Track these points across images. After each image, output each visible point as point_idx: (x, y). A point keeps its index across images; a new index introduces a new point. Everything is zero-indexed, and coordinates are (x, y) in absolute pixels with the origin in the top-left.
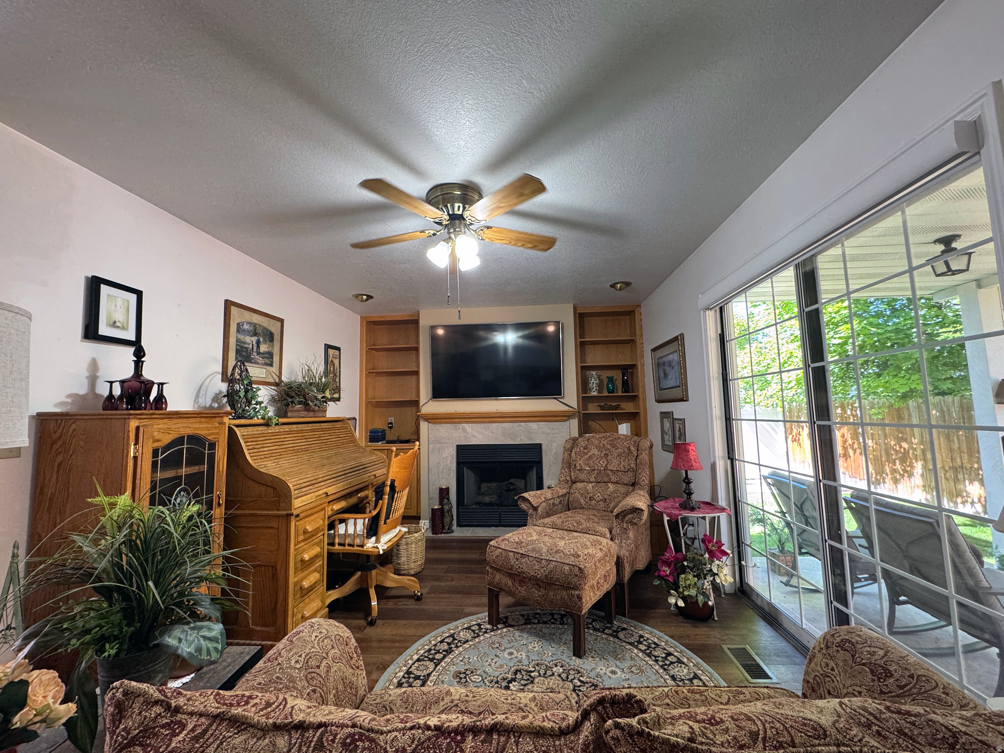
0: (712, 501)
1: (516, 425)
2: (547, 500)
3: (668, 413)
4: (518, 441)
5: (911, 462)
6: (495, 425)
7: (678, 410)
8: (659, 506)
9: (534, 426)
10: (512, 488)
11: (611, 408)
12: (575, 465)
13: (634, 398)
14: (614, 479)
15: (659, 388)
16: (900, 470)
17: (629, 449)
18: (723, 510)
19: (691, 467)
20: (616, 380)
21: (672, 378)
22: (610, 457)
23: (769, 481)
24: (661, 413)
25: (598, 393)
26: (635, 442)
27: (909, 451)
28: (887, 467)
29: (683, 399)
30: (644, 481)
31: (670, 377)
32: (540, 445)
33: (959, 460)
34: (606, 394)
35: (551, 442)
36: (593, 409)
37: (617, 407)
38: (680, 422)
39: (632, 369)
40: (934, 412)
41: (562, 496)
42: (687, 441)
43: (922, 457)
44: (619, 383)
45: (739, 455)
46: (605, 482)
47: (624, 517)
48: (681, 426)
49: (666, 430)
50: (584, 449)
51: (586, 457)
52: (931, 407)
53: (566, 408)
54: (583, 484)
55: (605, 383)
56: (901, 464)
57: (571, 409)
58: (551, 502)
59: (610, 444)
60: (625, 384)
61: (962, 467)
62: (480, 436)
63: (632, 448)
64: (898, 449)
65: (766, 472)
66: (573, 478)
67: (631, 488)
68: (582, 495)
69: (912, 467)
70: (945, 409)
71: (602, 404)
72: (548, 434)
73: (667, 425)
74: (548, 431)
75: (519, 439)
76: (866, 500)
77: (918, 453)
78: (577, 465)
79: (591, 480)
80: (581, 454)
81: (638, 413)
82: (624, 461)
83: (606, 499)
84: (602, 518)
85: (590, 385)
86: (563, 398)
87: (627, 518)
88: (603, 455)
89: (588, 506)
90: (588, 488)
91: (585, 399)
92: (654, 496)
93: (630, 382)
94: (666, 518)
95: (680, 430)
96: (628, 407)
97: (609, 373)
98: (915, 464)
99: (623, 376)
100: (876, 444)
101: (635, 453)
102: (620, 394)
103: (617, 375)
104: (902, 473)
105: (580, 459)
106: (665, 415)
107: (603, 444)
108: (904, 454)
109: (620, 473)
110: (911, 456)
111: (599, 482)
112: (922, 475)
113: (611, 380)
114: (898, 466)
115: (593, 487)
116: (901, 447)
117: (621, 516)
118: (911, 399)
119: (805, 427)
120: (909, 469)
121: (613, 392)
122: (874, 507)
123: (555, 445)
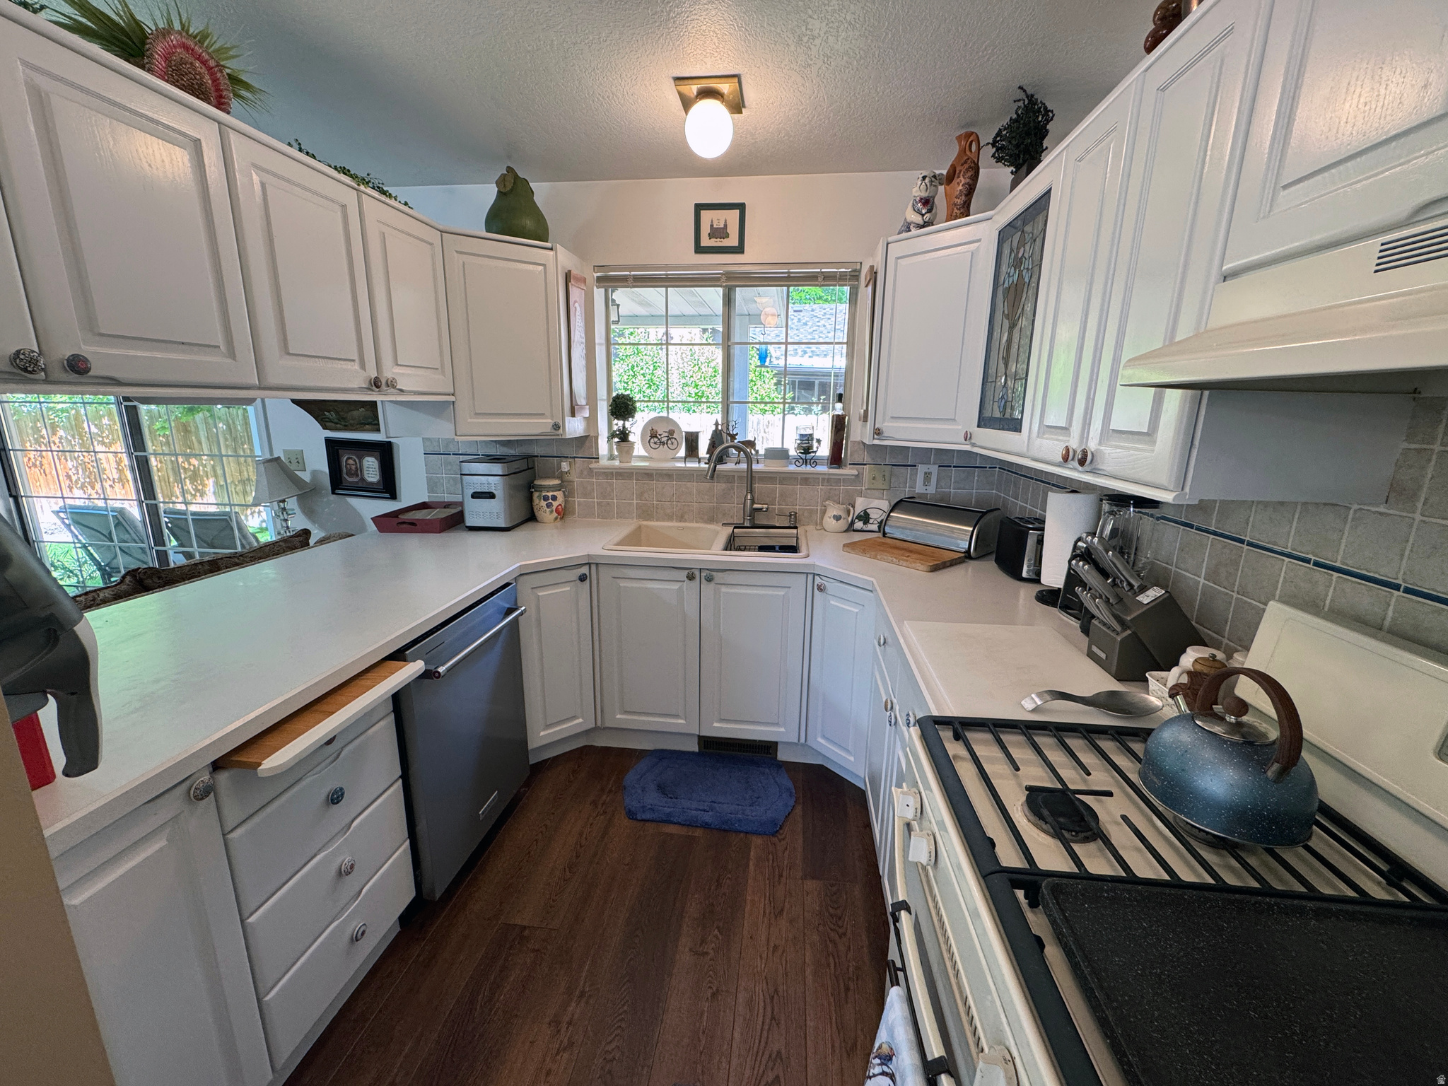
5: (202, 480)
16: (192, 490)
23: (62, 515)
27: (199, 468)
28: (176, 488)
33: (245, 473)
40: (221, 425)
43: (212, 473)
52: (217, 421)
56: (192, 483)
61: (249, 480)
64: (187, 466)
69: (204, 485)
70: (231, 422)
76: (185, 514)
77: (209, 470)
98: (206, 482)
100: (161, 462)
104: (193, 493)
108: (194, 471)
110: (201, 473)
112: (214, 493)
114: (188, 486)
116: (190, 464)
118: (198, 412)
120: (200, 487)
122: (190, 517)
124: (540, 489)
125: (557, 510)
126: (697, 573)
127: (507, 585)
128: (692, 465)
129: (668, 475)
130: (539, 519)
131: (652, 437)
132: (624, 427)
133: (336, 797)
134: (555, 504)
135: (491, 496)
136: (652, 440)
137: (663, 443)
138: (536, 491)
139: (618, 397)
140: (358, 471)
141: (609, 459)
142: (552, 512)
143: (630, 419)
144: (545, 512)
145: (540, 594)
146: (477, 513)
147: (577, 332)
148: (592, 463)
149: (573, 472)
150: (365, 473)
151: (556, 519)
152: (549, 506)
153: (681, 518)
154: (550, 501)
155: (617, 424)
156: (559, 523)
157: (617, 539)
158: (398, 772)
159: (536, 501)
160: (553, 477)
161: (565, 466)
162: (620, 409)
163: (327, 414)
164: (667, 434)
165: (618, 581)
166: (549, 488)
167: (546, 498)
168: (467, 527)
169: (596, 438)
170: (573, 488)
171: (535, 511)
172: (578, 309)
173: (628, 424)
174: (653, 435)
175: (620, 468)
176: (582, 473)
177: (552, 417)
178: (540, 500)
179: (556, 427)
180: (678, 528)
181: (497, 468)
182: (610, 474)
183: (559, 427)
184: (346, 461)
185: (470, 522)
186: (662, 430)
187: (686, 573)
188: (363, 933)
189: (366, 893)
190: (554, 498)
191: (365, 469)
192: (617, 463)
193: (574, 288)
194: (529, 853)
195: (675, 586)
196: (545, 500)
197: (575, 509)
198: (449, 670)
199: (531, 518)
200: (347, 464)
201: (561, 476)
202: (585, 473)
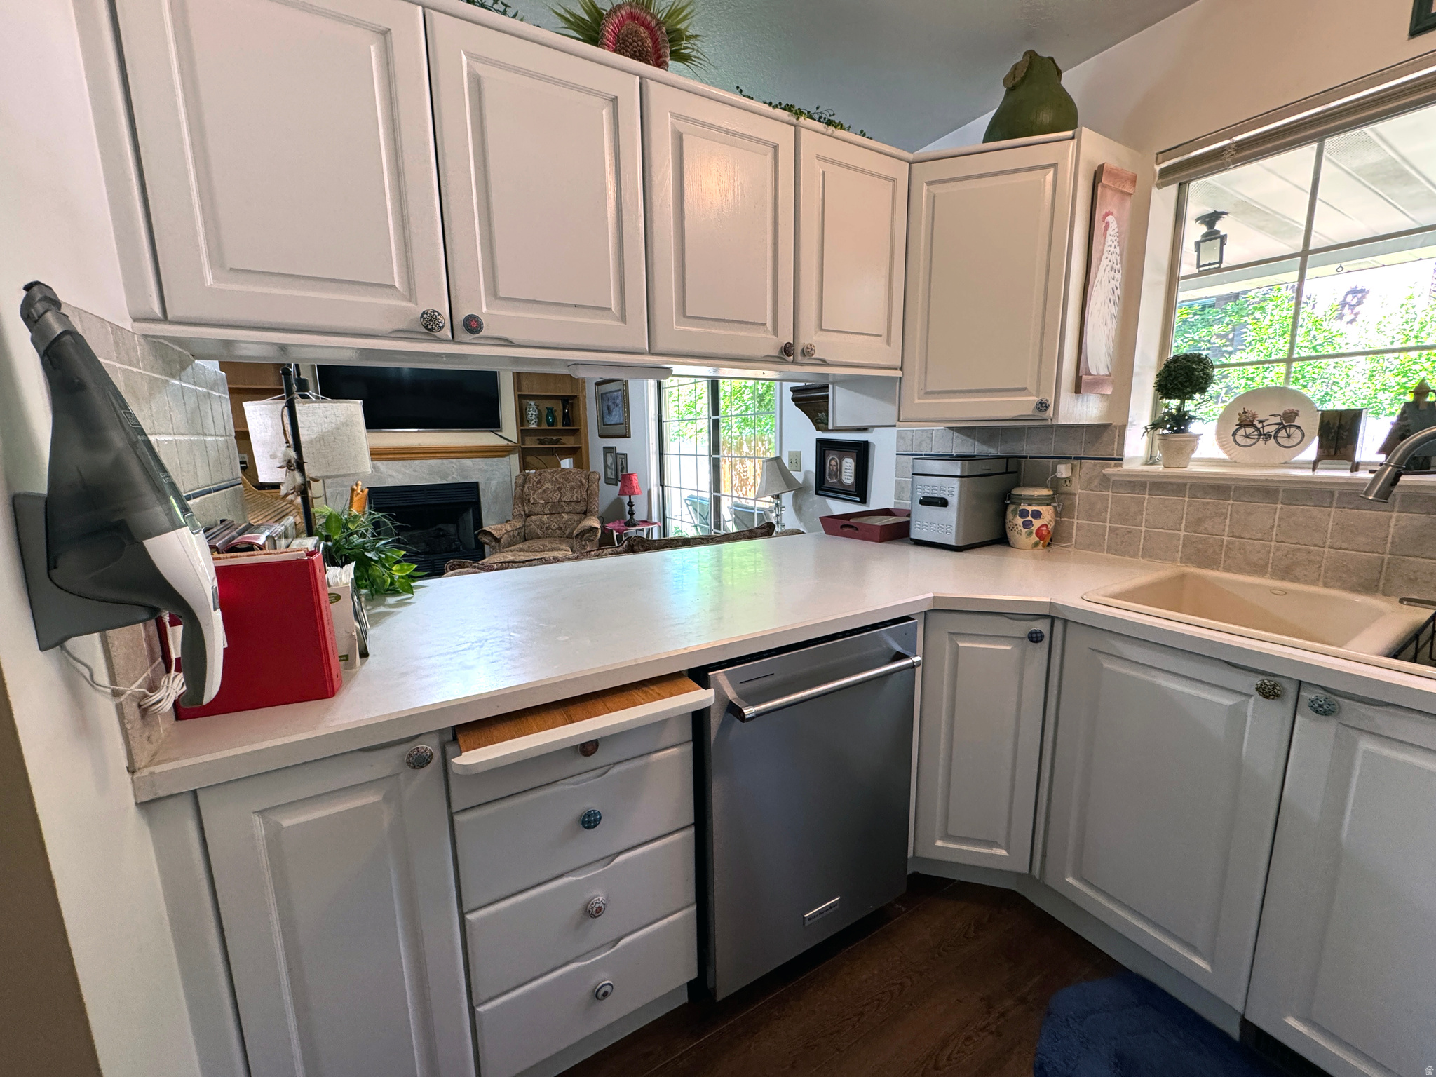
0: (648, 519)
1: (445, 461)
2: (508, 532)
3: (612, 448)
4: (450, 481)
6: (417, 462)
7: (620, 445)
8: (610, 526)
9: (468, 462)
10: (441, 533)
11: (552, 442)
12: (529, 500)
13: (575, 432)
14: (567, 509)
15: (602, 423)
17: (581, 482)
18: (655, 523)
19: (634, 493)
20: (556, 411)
21: (615, 415)
22: (563, 490)
23: (688, 502)
24: (604, 448)
25: (538, 426)
26: (586, 475)
29: (626, 435)
30: (594, 508)
31: (613, 414)
32: (477, 483)
34: (545, 426)
35: (490, 479)
36: (531, 443)
37: (558, 442)
38: (623, 456)
39: (572, 400)
41: (519, 528)
42: (629, 473)
44: (559, 415)
45: (668, 483)
46: (559, 513)
47: (583, 536)
48: (623, 460)
49: (609, 465)
50: (538, 483)
51: (540, 491)
53: (505, 443)
54: (538, 516)
55: (544, 413)
57: (510, 444)
58: (511, 533)
59: (563, 478)
60: (566, 416)
62: (400, 476)
63: (584, 481)
65: (686, 494)
66: (527, 512)
67: (583, 516)
68: (538, 526)
71: (542, 438)
72: (486, 471)
73: (610, 460)
74: (485, 468)
75: (450, 478)
78: (531, 499)
79: (546, 512)
80: (535, 489)
81: (579, 448)
82: (577, 492)
83: (561, 528)
84: (561, 542)
85: (529, 416)
86: (501, 431)
87: (585, 537)
88: (556, 488)
89: (547, 534)
90: (543, 519)
91: (523, 433)
92: (603, 520)
93: (570, 414)
94: (615, 534)
95: (622, 464)
96: (569, 442)
97: (549, 404)
99: (564, 409)
101: (586, 485)
102: (560, 427)
103: (558, 407)
105: (534, 494)
106: (608, 450)
107: (556, 479)
109: (573, 504)
111: (554, 514)
113: (551, 411)
115: (548, 518)
117: (581, 535)
119: (727, 460)
121: (553, 426)
122: (757, 512)
123: (494, 483)
124: (1021, 499)
125: (1038, 533)
126: (1291, 691)
127: (906, 618)
128: (1336, 473)
129: (1266, 491)
130: (1011, 543)
131: (1242, 425)
132: (1179, 409)
133: (590, 821)
134: (1037, 523)
135: (943, 503)
136: (1242, 432)
137: (1268, 436)
138: (1012, 503)
139: (1176, 359)
140: (838, 473)
141: (1146, 463)
142: (1030, 534)
143: (1197, 396)
144: (1020, 533)
145: (960, 644)
146: (927, 524)
147: (1104, 262)
148: (1108, 466)
149: (1075, 481)
150: (843, 474)
151: (1036, 544)
152: (1027, 525)
153: (1286, 573)
154: (1030, 518)
155: (1167, 406)
156: (1040, 551)
157: (1117, 588)
158: (689, 816)
159: (1010, 516)
160: (1044, 486)
161: (1063, 471)
162: (1176, 378)
163: (820, 415)
164: (1278, 420)
165: (1101, 657)
166: (1031, 500)
167: (1024, 514)
168: (912, 540)
169: (1122, 430)
170: (1073, 505)
171: (1008, 530)
172: (1113, 224)
173: (1189, 406)
174: (1246, 422)
175: (1164, 476)
176: (1090, 481)
177: (1037, 395)
178: (1015, 516)
179: (1043, 406)
180: (1272, 590)
181: (956, 468)
182: (1138, 484)
183: (1047, 407)
184: (830, 461)
185: (916, 533)
186: (1267, 414)
187: (1257, 680)
188: (605, 994)
189: (624, 947)
190: (1037, 515)
191: (843, 470)
192: (1159, 468)
193: (1109, 193)
194: (862, 1014)
195: (1227, 701)
196: (1022, 516)
197: (1072, 535)
198: (759, 715)
199: (1001, 539)
200: (830, 465)
201: (1056, 485)
202: (1096, 482)
